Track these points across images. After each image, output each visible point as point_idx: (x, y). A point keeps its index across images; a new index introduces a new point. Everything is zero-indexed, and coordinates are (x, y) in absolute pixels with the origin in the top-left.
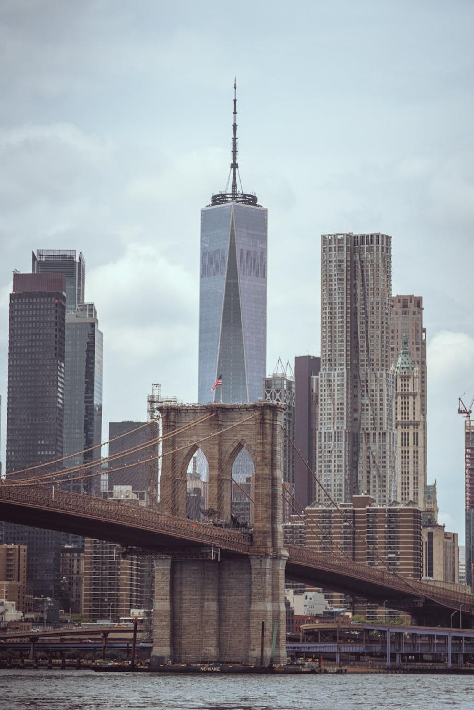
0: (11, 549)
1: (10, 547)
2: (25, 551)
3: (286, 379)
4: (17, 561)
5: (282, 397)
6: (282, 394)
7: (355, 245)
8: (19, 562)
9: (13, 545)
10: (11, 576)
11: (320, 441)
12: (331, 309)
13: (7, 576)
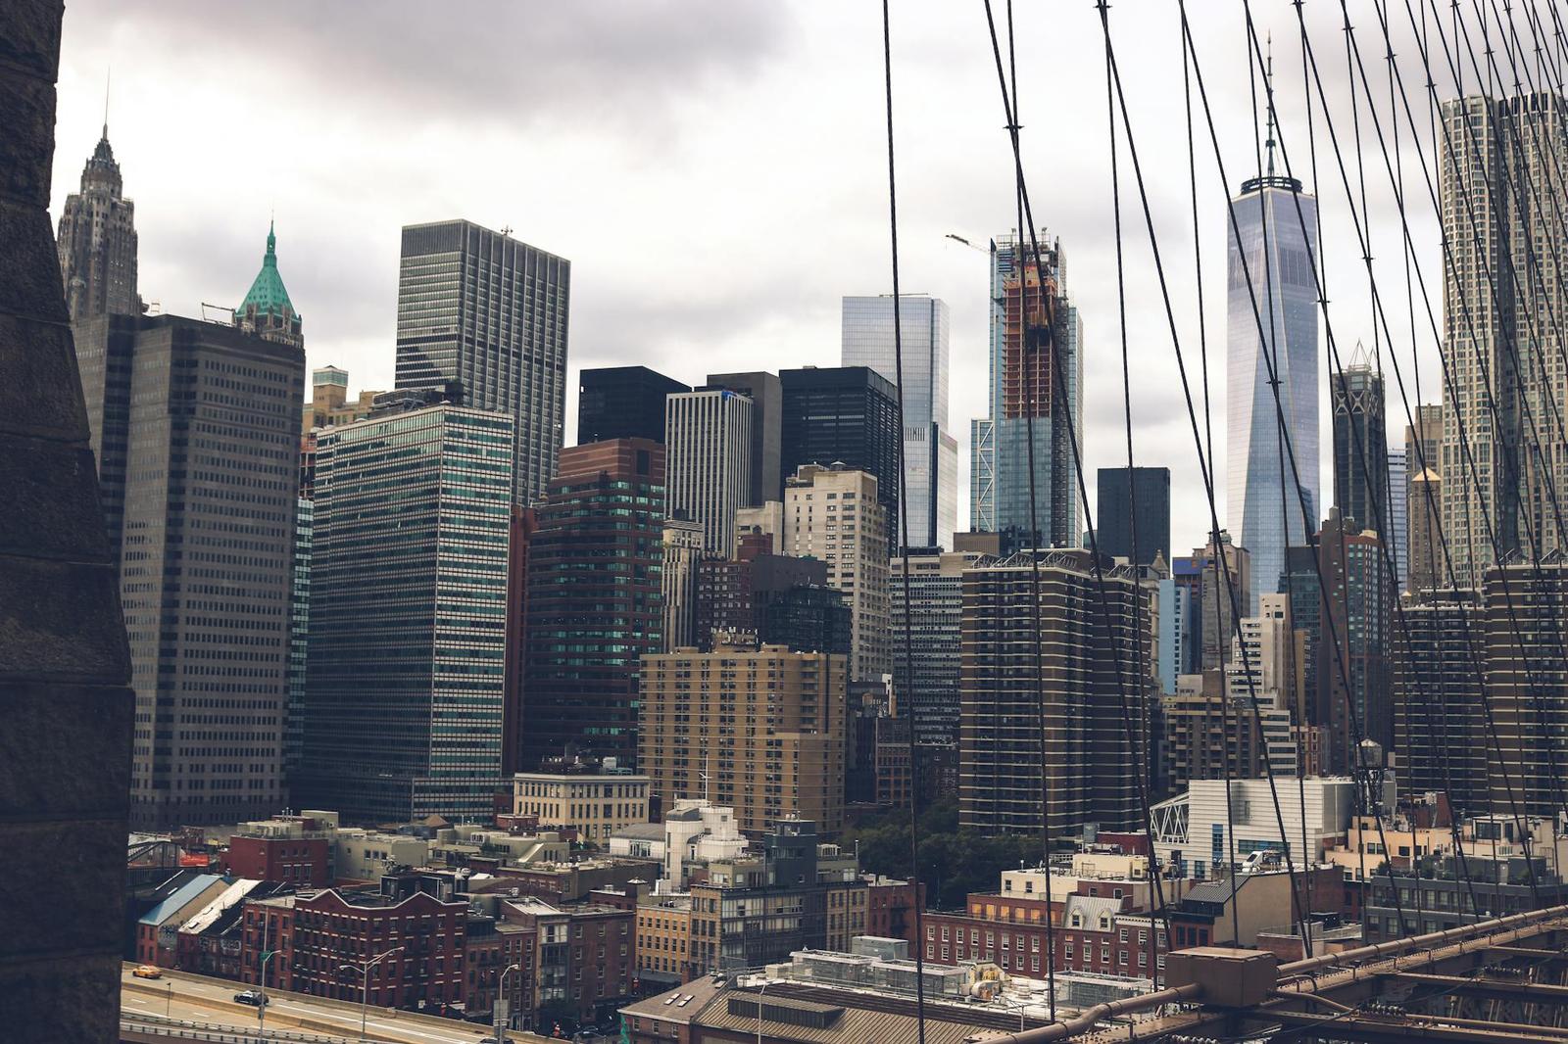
0: (812, 663)
1: (808, 657)
2: (841, 667)
3: (1370, 375)
4: (823, 687)
5: (1365, 404)
6: (1366, 399)
7: (1501, 115)
8: (827, 692)
9: (815, 652)
10: (811, 721)
11: (1446, 462)
12: (1462, 228)
13: (804, 720)
